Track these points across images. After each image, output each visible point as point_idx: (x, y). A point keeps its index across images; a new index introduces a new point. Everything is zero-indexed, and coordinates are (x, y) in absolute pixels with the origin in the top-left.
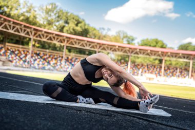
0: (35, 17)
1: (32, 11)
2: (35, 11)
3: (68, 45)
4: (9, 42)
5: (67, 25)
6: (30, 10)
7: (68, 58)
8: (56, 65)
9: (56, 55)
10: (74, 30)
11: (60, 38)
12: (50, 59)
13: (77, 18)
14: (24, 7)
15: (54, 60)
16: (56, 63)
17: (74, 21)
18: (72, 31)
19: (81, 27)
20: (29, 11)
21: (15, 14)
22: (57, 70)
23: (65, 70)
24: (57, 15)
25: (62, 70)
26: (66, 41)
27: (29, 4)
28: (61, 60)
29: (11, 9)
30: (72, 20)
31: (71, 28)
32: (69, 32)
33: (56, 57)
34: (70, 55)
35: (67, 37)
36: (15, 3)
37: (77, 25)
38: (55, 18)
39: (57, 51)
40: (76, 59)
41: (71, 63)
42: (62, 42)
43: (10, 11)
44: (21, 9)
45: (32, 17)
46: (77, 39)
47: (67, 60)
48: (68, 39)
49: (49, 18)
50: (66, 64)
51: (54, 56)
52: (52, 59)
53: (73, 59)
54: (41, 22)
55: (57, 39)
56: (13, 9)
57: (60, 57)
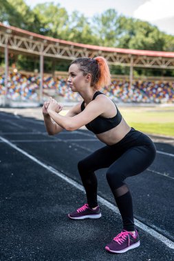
0: (89, 32)
1: (85, 24)
2: (89, 23)
3: (135, 65)
4: (59, 70)
5: (133, 37)
6: (82, 22)
7: (137, 83)
8: (121, 95)
9: (121, 80)
10: (143, 42)
11: (124, 57)
12: (113, 87)
13: (146, 26)
14: (73, 21)
15: (118, 88)
16: (122, 92)
17: (143, 30)
18: (140, 44)
19: (153, 37)
20: (81, 25)
21: (63, 32)
22: (123, 101)
23: (134, 99)
24: (118, 25)
25: (129, 100)
26: (132, 61)
27: (79, 15)
28: (128, 87)
29: (58, 26)
30: (140, 29)
31: (139, 41)
32: (137, 46)
33: (120, 83)
34: (140, 79)
35: (133, 55)
36: (62, 16)
37: (147, 35)
38: (116, 30)
39: (123, 74)
40: (149, 83)
41: (141, 90)
42: (126, 62)
43: (56, 29)
44: (70, 23)
45: (85, 32)
46: (148, 56)
47: (136, 86)
48: (135, 57)
49: (108, 31)
50: (136, 91)
51: (118, 82)
52: (115, 87)
53: (145, 84)
54: (98, 38)
55: (120, 58)
56: (61, 25)
57: (126, 82)
